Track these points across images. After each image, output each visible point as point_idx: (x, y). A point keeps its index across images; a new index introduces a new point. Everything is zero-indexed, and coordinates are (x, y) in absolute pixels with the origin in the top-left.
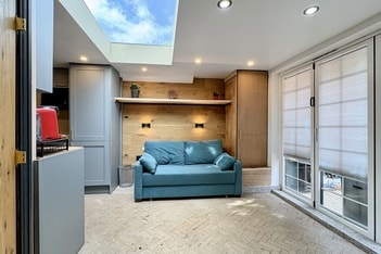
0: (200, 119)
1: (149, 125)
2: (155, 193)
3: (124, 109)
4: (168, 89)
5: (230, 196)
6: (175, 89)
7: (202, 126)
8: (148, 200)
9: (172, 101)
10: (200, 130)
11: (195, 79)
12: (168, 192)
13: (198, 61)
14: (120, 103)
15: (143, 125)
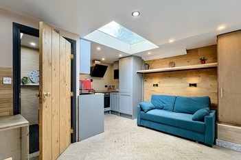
0: (193, 80)
1: (157, 85)
2: (146, 123)
3: (144, 76)
4: (168, 62)
5: (200, 143)
6: (174, 60)
7: (195, 85)
8: (143, 127)
9: (171, 68)
10: (193, 88)
11: (187, 51)
12: (153, 125)
13: (171, 41)
14: (142, 73)
15: (154, 85)
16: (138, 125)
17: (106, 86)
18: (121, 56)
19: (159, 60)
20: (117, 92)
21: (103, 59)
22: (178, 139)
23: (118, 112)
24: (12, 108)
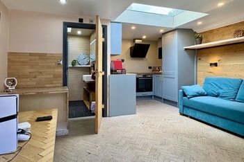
1: (216, 64)
4: (233, 31)
8: (187, 116)
13: (221, 4)
14: (194, 49)
15: (211, 64)
16: (181, 114)
17: (150, 68)
18: (162, 31)
19: (218, 29)
20: (160, 74)
21: (144, 37)
22: (232, 135)
23: (161, 98)
24: (62, 81)
